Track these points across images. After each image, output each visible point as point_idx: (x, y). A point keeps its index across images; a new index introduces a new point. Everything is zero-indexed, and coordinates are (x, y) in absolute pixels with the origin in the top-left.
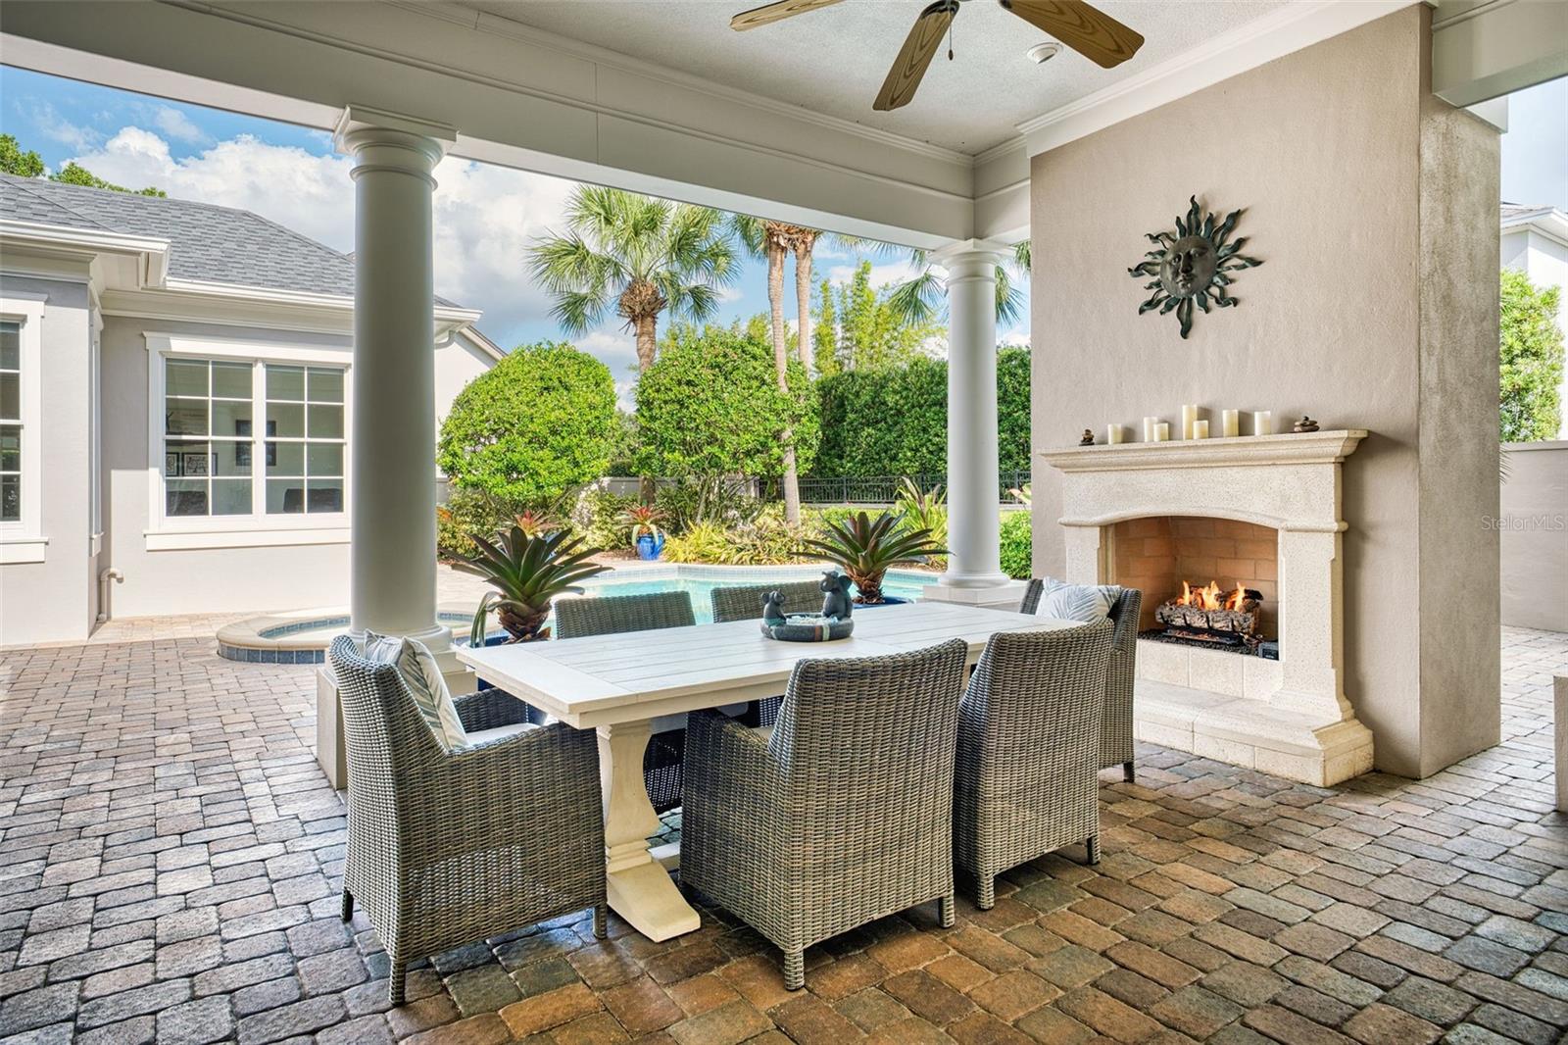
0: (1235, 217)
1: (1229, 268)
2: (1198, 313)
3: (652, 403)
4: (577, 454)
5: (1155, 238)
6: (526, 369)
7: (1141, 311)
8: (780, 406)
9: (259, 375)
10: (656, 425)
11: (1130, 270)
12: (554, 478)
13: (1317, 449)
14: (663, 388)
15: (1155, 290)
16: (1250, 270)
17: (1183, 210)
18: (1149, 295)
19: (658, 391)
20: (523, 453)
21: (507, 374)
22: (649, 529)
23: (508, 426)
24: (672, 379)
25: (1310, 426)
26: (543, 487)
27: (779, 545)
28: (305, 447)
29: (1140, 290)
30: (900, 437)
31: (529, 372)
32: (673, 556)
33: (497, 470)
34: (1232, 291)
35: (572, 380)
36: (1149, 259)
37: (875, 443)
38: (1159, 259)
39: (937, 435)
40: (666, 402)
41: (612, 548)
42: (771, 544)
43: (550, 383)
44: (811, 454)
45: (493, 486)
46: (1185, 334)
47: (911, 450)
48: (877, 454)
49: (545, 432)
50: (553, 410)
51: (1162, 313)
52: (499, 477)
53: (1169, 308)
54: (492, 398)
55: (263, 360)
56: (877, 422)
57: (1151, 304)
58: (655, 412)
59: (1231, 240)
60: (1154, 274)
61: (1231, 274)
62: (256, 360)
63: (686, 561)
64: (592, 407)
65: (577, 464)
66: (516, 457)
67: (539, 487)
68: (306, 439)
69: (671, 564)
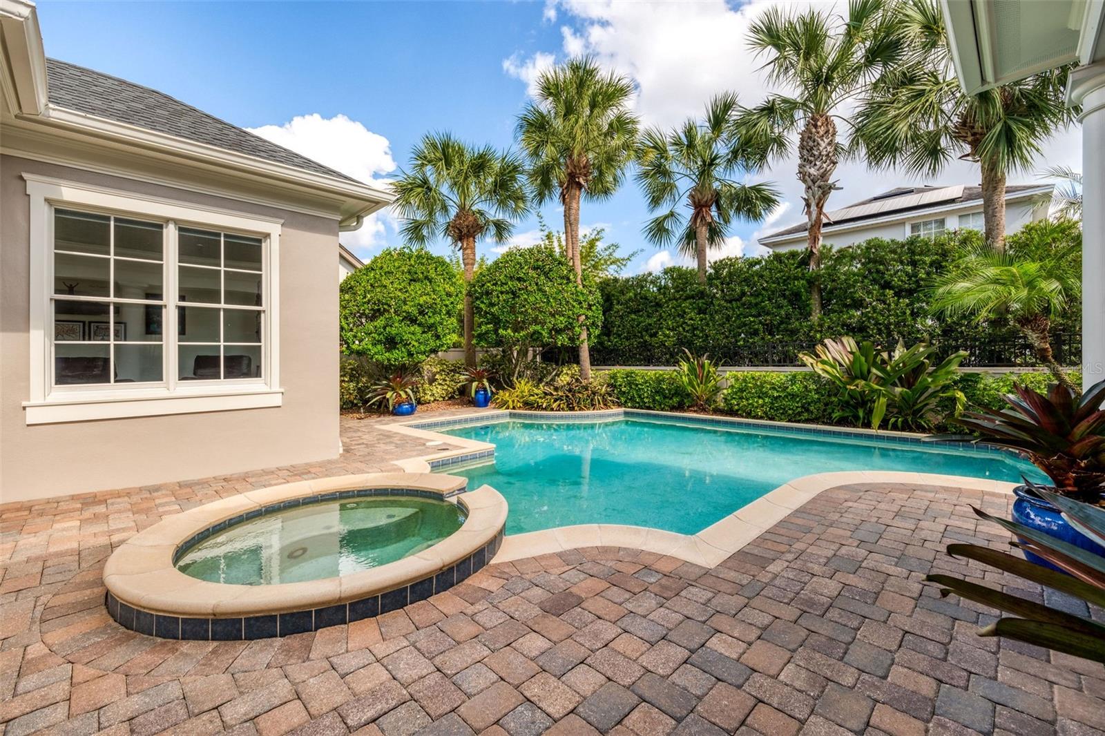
3: (491, 293)
4: (439, 330)
6: (396, 264)
8: (581, 298)
9: (171, 238)
10: (494, 310)
12: (422, 348)
14: (499, 283)
19: (493, 285)
20: (399, 328)
21: (382, 268)
22: (483, 384)
23: (386, 307)
24: (506, 276)
26: (413, 354)
27: (585, 396)
28: (222, 313)
30: (659, 320)
31: (399, 267)
32: (504, 404)
33: (378, 341)
35: (432, 274)
37: (637, 325)
39: (691, 319)
40: (502, 293)
41: (450, 398)
42: (580, 395)
43: (415, 276)
44: (597, 332)
45: (376, 354)
47: (669, 329)
48: (639, 332)
49: (416, 312)
50: (421, 296)
52: (380, 347)
54: (371, 285)
55: (176, 221)
56: (639, 311)
58: (494, 300)
62: (168, 220)
63: (514, 408)
64: (449, 295)
65: (438, 337)
66: (394, 331)
67: (410, 355)
68: (223, 305)
69: (503, 411)
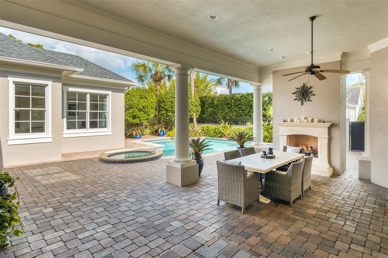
0: (311, 87)
1: (310, 95)
2: (304, 102)
3: (165, 102)
4: (149, 113)
5: (297, 89)
6: (136, 93)
7: (294, 100)
8: (193, 103)
9: (88, 96)
10: (166, 107)
11: (292, 93)
12: (144, 118)
13: (325, 125)
14: (168, 99)
15: (297, 97)
16: (313, 96)
17: (302, 85)
18: (296, 98)
19: (166, 99)
20: (137, 113)
21: (131, 94)
22: (163, 129)
23: (133, 106)
24: (170, 96)
25: (324, 122)
26: (141, 120)
27: (194, 133)
28: (98, 113)
29: (294, 96)
30: (218, 110)
31: (137, 94)
32: (169, 136)
33: (131, 116)
34: (310, 99)
35: (147, 96)
36: (296, 92)
37: (212, 111)
38: (297, 92)
39: (226, 111)
40: (168, 102)
41: (152, 134)
42: (192, 133)
43: (141, 97)
44: (199, 113)
45: (130, 120)
46: (302, 105)
47: (220, 113)
48: (212, 114)
49: (142, 108)
50: (143, 103)
51: (298, 101)
52: (131, 118)
53: (299, 100)
54: (128, 100)
55: (89, 93)
56: (212, 107)
57: (296, 99)
58: (166, 104)
59: (310, 91)
60: (297, 94)
61: (310, 96)
62: (88, 93)
63: (172, 137)
64: (152, 102)
65: (148, 115)
66: (135, 114)
67: (140, 120)
68: (98, 111)
69: (169, 138)
